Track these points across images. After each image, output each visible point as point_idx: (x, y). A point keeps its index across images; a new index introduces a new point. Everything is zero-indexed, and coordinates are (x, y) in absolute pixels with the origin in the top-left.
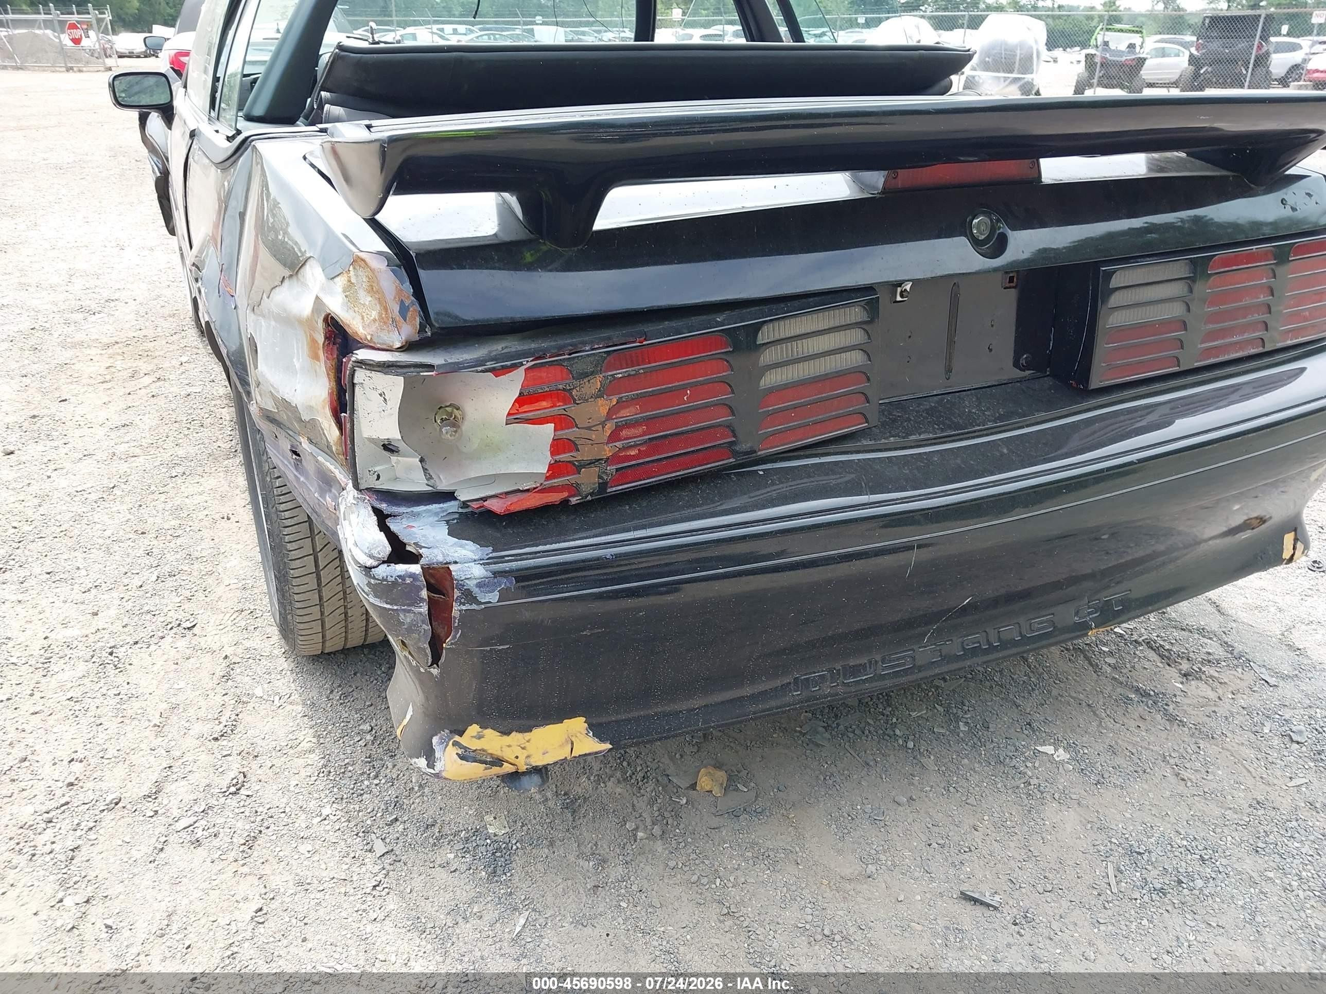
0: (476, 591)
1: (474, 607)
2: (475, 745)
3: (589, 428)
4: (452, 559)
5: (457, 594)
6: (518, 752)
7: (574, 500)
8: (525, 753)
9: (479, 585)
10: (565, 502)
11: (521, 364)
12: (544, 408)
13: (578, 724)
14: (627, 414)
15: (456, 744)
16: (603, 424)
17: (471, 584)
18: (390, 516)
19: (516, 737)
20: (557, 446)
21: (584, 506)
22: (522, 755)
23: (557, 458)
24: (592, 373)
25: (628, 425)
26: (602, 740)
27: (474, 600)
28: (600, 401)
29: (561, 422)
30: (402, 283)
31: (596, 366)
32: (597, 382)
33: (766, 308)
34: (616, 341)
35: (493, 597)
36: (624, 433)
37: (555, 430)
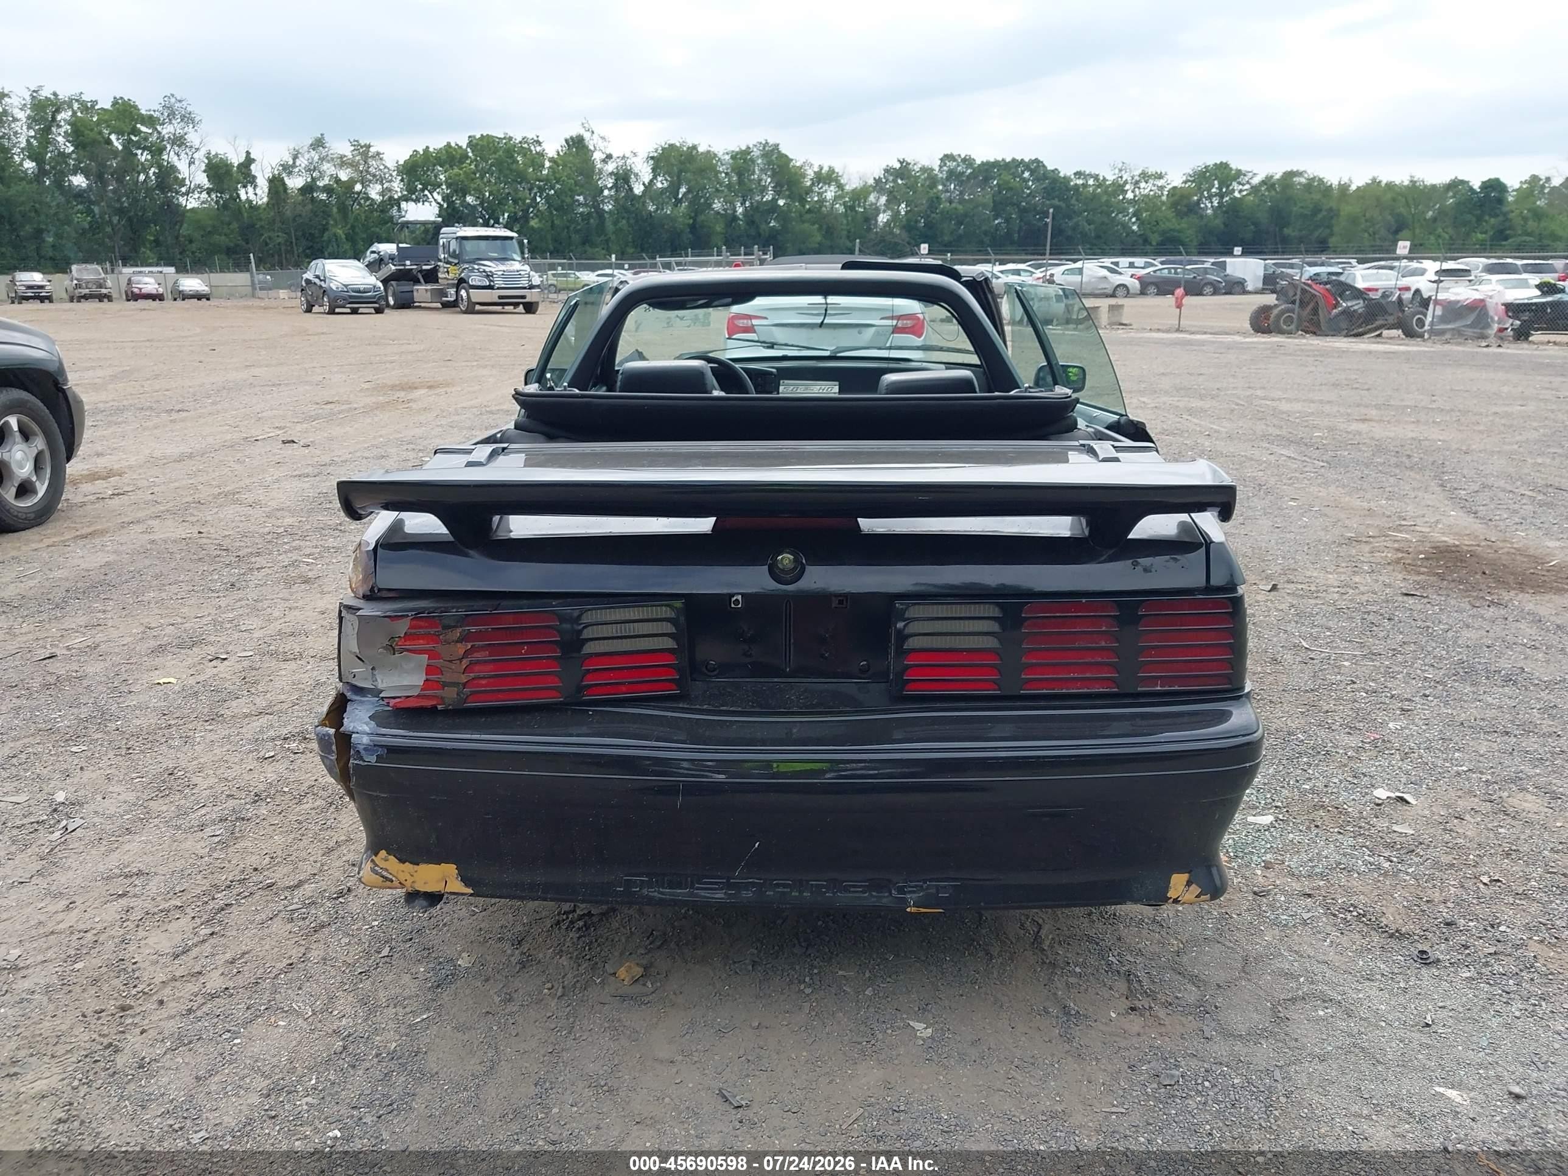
0: (363, 752)
1: (361, 763)
2: (383, 864)
3: (450, 661)
4: (355, 730)
5: (352, 752)
6: (408, 877)
7: (439, 707)
8: (412, 879)
9: (365, 749)
10: (434, 707)
11: (408, 616)
12: (421, 644)
13: (451, 869)
14: (478, 656)
15: (373, 861)
16: (461, 660)
17: (361, 748)
18: (349, 700)
19: (408, 866)
20: (430, 670)
21: (446, 712)
22: (410, 880)
23: (429, 677)
24: (454, 627)
25: (478, 662)
26: (467, 885)
27: (361, 759)
28: (459, 645)
29: (433, 654)
30: (370, 560)
31: (458, 622)
32: (457, 633)
33: (592, 600)
34: (475, 608)
35: (372, 759)
36: (477, 668)
37: (429, 659)
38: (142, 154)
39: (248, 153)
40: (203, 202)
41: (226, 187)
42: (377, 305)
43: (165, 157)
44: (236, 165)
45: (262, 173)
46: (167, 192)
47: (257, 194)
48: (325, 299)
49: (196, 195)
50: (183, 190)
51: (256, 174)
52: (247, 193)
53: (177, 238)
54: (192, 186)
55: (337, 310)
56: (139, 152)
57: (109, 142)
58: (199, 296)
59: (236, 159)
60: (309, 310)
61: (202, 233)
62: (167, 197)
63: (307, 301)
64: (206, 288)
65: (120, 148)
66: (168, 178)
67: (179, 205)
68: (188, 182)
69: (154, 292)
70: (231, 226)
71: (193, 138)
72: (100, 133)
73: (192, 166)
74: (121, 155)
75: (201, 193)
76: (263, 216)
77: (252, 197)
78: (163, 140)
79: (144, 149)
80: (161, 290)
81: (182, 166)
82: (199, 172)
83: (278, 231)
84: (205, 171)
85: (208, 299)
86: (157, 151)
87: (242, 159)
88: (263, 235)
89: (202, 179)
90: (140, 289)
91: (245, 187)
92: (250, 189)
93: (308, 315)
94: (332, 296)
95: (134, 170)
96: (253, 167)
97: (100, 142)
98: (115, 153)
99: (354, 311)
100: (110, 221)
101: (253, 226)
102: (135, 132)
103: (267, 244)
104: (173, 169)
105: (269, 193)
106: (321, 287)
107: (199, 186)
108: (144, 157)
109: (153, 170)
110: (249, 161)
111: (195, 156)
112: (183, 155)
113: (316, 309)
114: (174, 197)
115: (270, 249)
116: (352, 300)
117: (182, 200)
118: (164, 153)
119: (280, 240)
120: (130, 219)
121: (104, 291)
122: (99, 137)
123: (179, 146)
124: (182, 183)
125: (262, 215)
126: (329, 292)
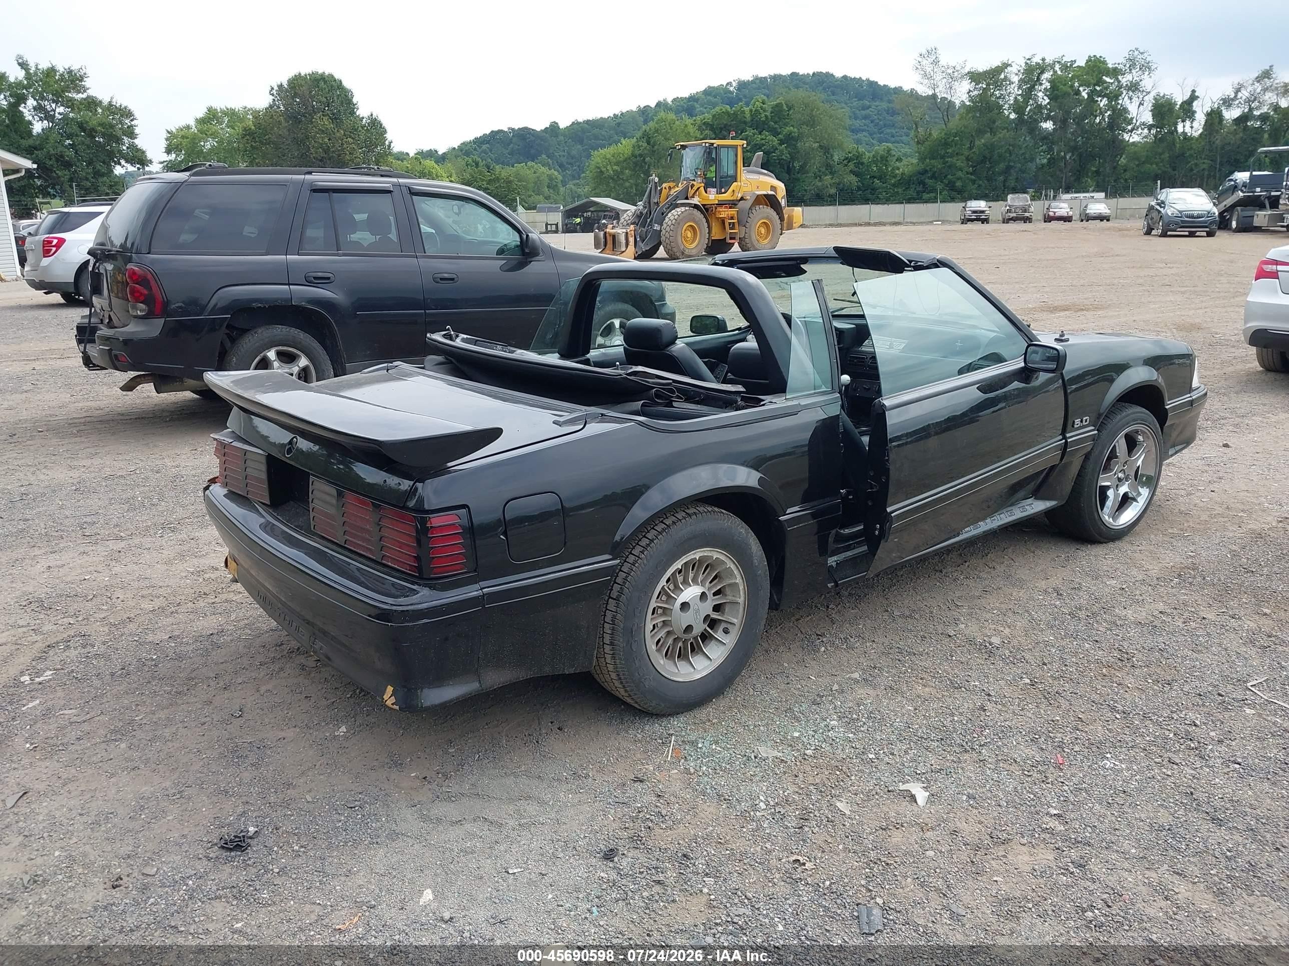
38: (1101, 101)
39: (1194, 91)
40: (1146, 137)
41: (1165, 122)
42: (1208, 229)
43: (1120, 102)
44: (1179, 103)
45: (1201, 111)
46: (1116, 130)
47: (1194, 128)
48: (1161, 224)
49: (1140, 131)
50: (1129, 127)
51: (1196, 110)
52: (1184, 127)
53: (1115, 168)
54: (1138, 124)
55: (1169, 233)
56: (1099, 99)
57: (1078, 93)
58: (1102, 218)
59: (1179, 98)
60: (1148, 232)
61: (1137, 163)
62: (1114, 135)
63: (1148, 224)
64: (1108, 211)
65: (1086, 97)
66: (1119, 118)
67: (1123, 140)
68: (1134, 121)
69: (1066, 215)
70: (1163, 156)
71: (1147, 83)
72: (1072, 86)
73: (1141, 107)
74: (1085, 102)
75: (1143, 129)
76: (1194, 147)
77: (1188, 129)
78: (1121, 88)
79: (1103, 97)
80: (1071, 213)
81: (1132, 108)
82: (1147, 112)
83: (1205, 159)
84: (1151, 111)
85: (1108, 220)
86: (1114, 97)
87: (1187, 96)
88: (1190, 162)
89: (1147, 117)
90: (1055, 213)
91: (1183, 121)
92: (1188, 123)
93: (1147, 237)
94: (1166, 220)
95: (1092, 114)
96: (1195, 104)
97: (1069, 94)
98: (1080, 101)
99: (1192, 235)
100: (1065, 157)
101: (1183, 154)
102: (1100, 82)
103: (1192, 170)
104: (1125, 110)
105: (1204, 125)
106: (1159, 212)
107: (1144, 124)
108: (1103, 102)
109: (1109, 112)
110: (1193, 97)
111: (1146, 98)
112: (1135, 99)
113: (1154, 232)
114: (1120, 134)
115: (1194, 174)
116: (1184, 225)
117: (1126, 137)
118: (1120, 98)
119: (1205, 166)
120: (1080, 155)
121: (1027, 214)
122: (1069, 90)
123: (1133, 91)
124: (1129, 122)
125: (1193, 145)
126: (1165, 217)
